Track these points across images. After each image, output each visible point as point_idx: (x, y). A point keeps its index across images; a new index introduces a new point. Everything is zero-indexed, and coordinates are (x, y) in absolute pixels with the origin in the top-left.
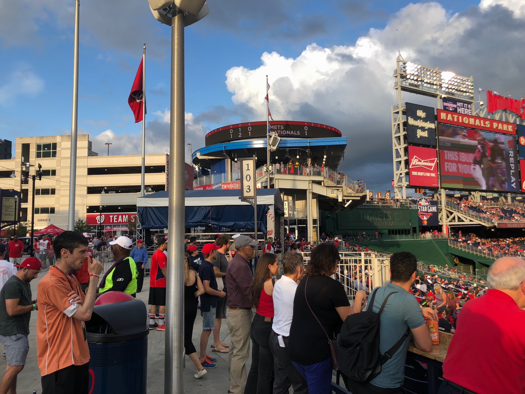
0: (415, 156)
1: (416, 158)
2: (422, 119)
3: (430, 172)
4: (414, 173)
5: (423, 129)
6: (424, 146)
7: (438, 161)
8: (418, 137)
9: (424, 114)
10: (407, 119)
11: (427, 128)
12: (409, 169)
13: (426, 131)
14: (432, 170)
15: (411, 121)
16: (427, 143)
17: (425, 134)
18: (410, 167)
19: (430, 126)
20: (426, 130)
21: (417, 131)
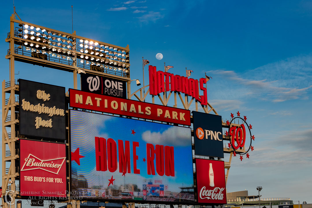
0: (30, 154)
1: (31, 157)
2: (44, 102)
3: (55, 176)
4: (28, 178)
5: (45, 116)
6: (46, 139)
7: (68, 161)
8: (37, 128)
9: (49, 95)
10: (21, 102)
11: (52, 115)
12: (20, 172)
13: (51, 119)
14: (57, 173)
15: (26, 106)
16: (51, 136)
17: (48, 124)
18: (22, 170)
19: (56, 113)
20: (50, 117)
21: (36, 119)
